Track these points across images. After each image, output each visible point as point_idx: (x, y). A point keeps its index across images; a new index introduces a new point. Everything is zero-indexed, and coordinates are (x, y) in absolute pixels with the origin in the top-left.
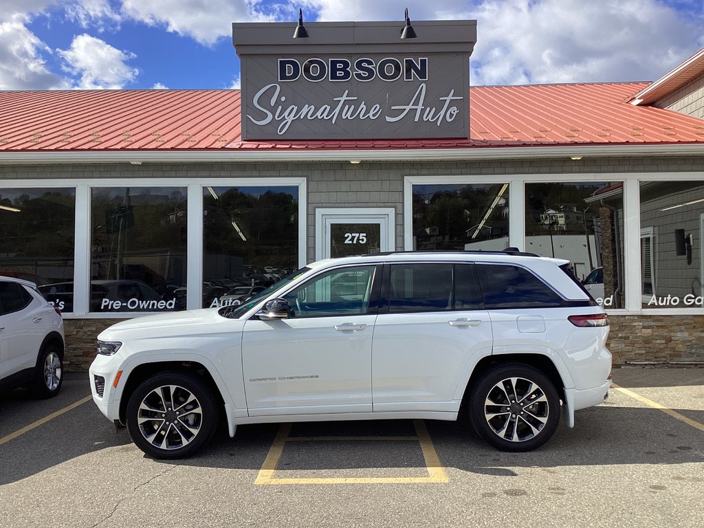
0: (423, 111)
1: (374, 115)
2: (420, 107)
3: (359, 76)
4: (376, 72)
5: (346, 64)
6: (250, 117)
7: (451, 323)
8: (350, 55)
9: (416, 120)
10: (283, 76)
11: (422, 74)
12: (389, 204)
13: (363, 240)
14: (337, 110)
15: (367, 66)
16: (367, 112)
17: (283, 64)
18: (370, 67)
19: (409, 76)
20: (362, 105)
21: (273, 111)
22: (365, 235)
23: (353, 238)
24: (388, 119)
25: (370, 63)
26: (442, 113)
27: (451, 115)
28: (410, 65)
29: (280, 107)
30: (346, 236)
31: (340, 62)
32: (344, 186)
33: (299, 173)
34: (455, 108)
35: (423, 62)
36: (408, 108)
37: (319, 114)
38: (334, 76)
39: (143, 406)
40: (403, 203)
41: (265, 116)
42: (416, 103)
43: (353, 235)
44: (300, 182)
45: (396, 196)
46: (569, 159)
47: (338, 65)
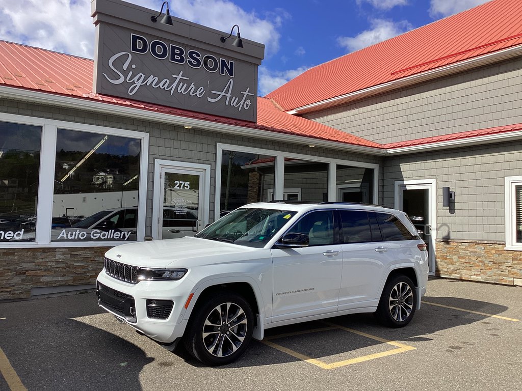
0: (231, 99)
1: (200, 94)
2: (229, 95)
3: (190, 62)
4: (202, 63)
5: (182, 52)
6: (105, 75)
7: (376, 250)
8: (185, 45)
9: (227, 104)
10: (135, 48)
11: (231, 72)
12: (207, 162)
13: (187, 187)
14: (175, 85)
15: (196, 57)
16: (195, 91)
17: (135, 38)
18: (198, 58)
19: (223, 72)
20: (192, 85)
21: (125, 74)
22: (189, 183)
23: (181, 184)
24: (209, 99)
25: (198, 55)
26: (242, 102)
27: (247, 105)
28: (224, 64)
29: (131, 73)
30: (175, 183)
31: (178, 49)
32: (176, 144)
33: (143, 129)
34: (250, 101)
35: (232, 64)
36: (222, 94)
37: (161, 84)
38: (173, 59)
39: (207, 323)
40: (215, 162)
41: (119, 77)
42: (227, 92)
43: (181, 182)
44: (144, 137)
45: (211, 156)
46: (307, 146)
47: (176, 50)
